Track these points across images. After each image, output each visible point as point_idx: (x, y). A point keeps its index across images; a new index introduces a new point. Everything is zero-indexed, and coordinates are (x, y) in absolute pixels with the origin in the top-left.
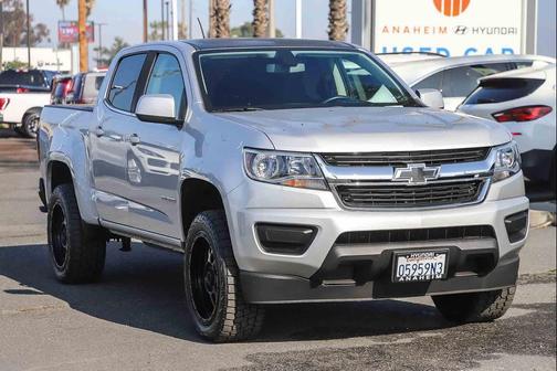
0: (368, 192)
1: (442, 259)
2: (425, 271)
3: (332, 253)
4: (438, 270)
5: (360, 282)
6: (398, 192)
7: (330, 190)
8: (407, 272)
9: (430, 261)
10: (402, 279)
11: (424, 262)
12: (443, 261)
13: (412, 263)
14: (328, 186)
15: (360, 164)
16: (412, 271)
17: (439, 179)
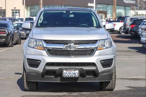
0: (57, 51)
1: (77, 71)
2: (72, 75)
3: (44, 68)
4: (76, 75)
5: (56, 77)
6: (66, 52)
7: (45, 50)
8: (67, 75)
9: (74, 72)
10: (65, 77)
11: (72, 72)
12: (78, 72)
13: (68, 72)
14: (44, 49)
15: (55, 43)
16: (68, 75)
17: (78, 48)
